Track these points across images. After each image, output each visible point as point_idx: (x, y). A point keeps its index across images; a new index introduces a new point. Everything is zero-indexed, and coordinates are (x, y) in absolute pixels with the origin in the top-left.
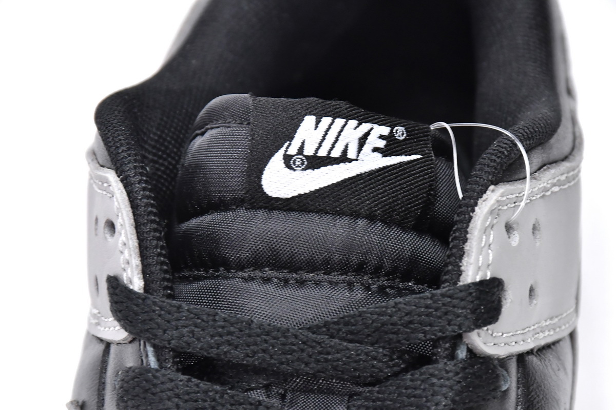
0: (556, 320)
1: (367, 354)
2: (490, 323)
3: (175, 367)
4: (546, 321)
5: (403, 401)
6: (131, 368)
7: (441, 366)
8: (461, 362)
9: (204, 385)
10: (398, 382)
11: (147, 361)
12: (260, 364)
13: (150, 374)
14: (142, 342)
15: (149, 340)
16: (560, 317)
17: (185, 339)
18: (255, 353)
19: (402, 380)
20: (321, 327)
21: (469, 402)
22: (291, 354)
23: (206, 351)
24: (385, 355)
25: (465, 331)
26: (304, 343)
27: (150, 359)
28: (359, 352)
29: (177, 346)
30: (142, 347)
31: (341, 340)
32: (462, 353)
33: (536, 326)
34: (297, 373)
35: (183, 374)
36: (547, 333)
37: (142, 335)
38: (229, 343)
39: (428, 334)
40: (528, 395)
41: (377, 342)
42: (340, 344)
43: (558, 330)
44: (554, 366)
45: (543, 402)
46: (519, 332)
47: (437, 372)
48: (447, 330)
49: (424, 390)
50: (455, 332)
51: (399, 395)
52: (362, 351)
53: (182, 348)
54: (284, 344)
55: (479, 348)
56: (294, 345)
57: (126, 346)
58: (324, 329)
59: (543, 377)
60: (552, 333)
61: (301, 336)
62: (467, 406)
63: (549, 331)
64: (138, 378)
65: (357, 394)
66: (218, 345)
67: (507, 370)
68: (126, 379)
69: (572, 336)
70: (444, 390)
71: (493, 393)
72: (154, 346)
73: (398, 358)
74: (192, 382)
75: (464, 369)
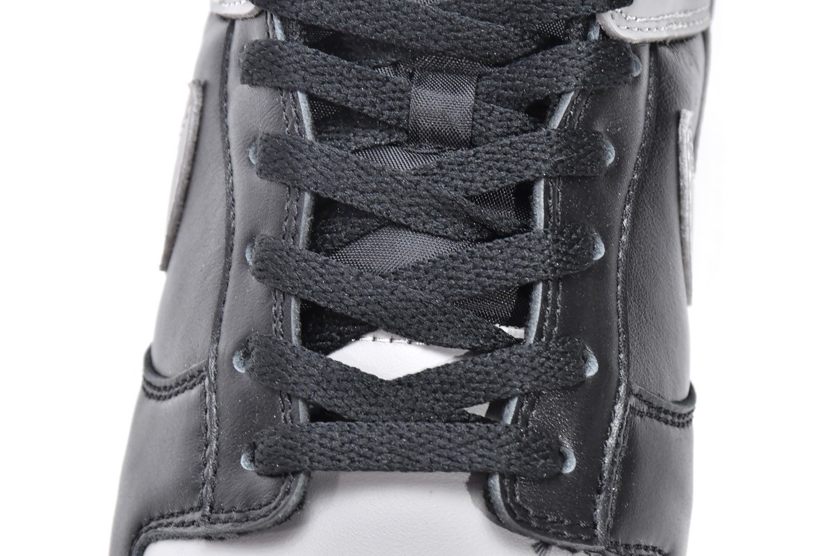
0: (690, 14)
1: (497, 33)
2: (624, 5)
3: (302, 40)
4: (680, 13)
5: (533, 81)
6: (257, 41)
7: (573, 45)
8: (594, 43)
9: (331, 59)
10: (529, 61)
11: (274, 34)
12: (388, 39)
13: (277, 47)
14: (269, 15)
15: (276, 11)
16: (694, 12)
17: (313, 12)
18: (383, 28)
19: (533, 60)
20: (451, 4)
21: (600, 84)
22: (421, 31)
23: (334, 24)
24: (516, 35)
25: (599, 12)
26: (434, 19)
27: (276, 31)
28: (490, 30)
29: (305, 19)
30: (268, 21)
31: (473, 17)
32: (594, 34)
33: (670, 16)
34: (426, 52)
35: (310, 47)
36: (680, 26)
37: (269, 7)
38: (358, 17)
39: (561, 13)
40: (659, 86)
41: (508, 21)
42: (471, 22)
43: (691, 24)
44: (687, 61)
45: (674, 93)
46: (653, 19)
47: (568, 52)
48: (580, 10)
49: (555, 70)
50: (588, 12)
51: (529, 75)
52: (493, 29)
53: (310, 21)
54: (414, 20)
55: (612, 30)
56: (424, 21)
57: (252, 21)
58: (455, 6)
59: (675, 68)
60: (685, 26)
61: (431, 12)
62: (598, 88)
63: (683, 24)
64: (265, 50)
65: (485, 74)
66: (347, 18)
67: (639, 57)
68: (252, 51)
69: (705, 35)
70: (576, 70)
71: (624, 77)
72: (281, 19)
73: (529, 38)
74: (319, 55)
75: (596, 50)
